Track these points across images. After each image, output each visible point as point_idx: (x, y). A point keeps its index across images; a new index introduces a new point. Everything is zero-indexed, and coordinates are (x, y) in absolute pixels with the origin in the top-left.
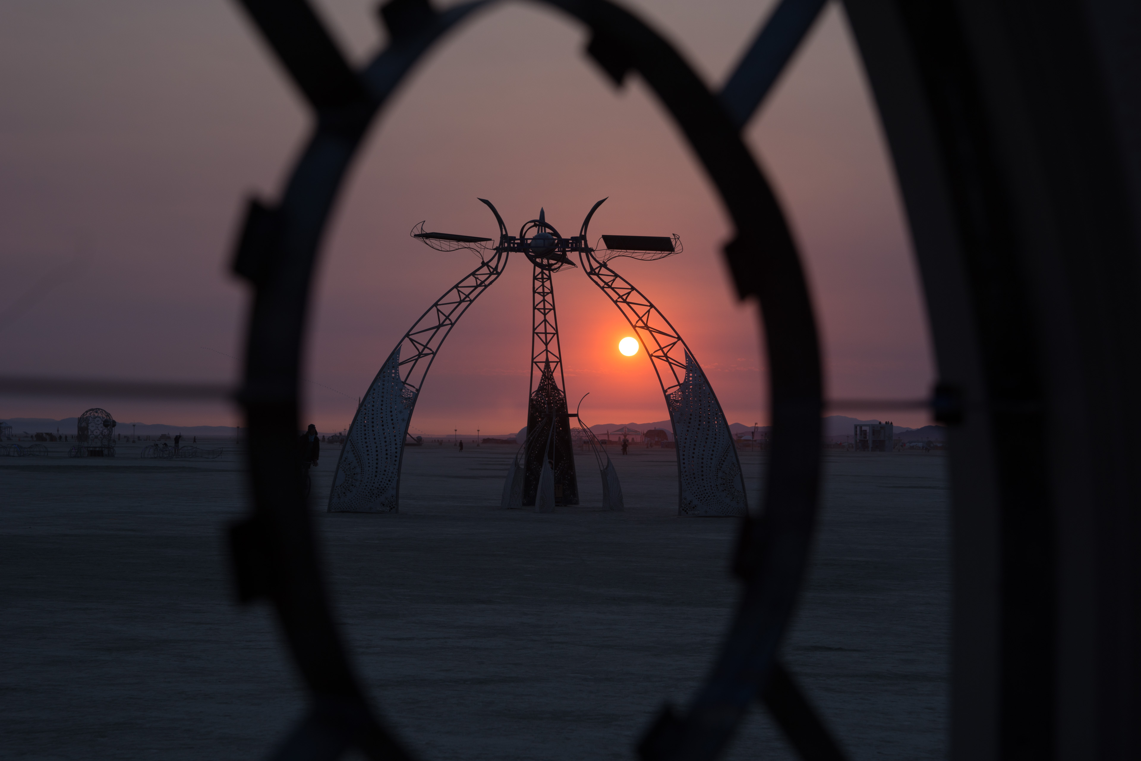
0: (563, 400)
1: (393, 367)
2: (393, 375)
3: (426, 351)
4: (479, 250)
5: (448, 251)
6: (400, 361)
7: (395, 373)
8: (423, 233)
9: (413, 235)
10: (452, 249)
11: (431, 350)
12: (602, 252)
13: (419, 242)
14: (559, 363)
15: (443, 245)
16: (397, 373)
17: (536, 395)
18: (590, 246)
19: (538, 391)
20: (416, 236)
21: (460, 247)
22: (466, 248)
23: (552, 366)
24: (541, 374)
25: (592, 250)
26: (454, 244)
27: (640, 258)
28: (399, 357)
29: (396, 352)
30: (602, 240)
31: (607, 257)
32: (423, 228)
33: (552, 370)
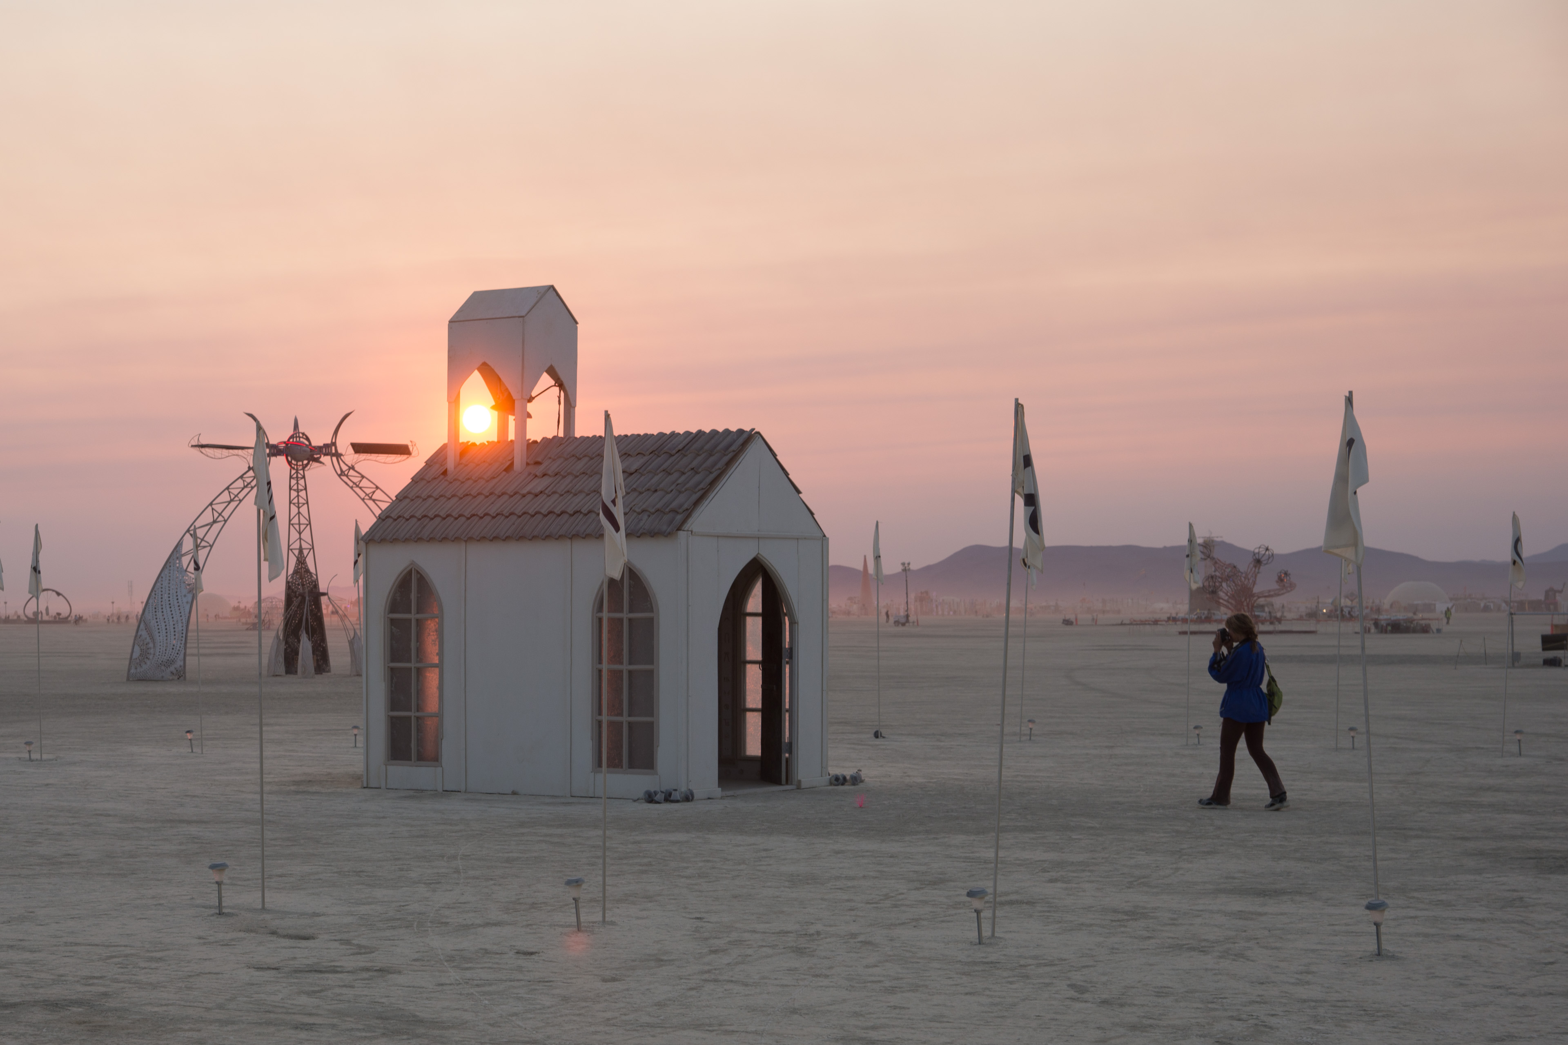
0: (315, 582)
1: (177, 558)
2: (178, 565)
3: (203, 544)
4: (246, 456)
5: (220, 459)
6: (183, 552)
7: (179, 563)
8: (199, 444)
9: (190, 445)
10: (223, 456)
11: (208, 543)
12: (350, 456)
13: (196, 451)
14: (312, 550)
15: (216, 454)
16: (180, 562)
17: (292, 577)
18: (339, 451)
19: (293, 574)
20: (192, 446)
21: (230, 455)
22: (234, 455)
23: (305, 552)
24: (296, 559)
25: (341, 455)
26: (225, 452)
27: (383, 461)
28: (182, 549)
29: (179, 545)
30: (350, 447)
31: (354, 461)
32: (200, 439)
33: (305, 556)
